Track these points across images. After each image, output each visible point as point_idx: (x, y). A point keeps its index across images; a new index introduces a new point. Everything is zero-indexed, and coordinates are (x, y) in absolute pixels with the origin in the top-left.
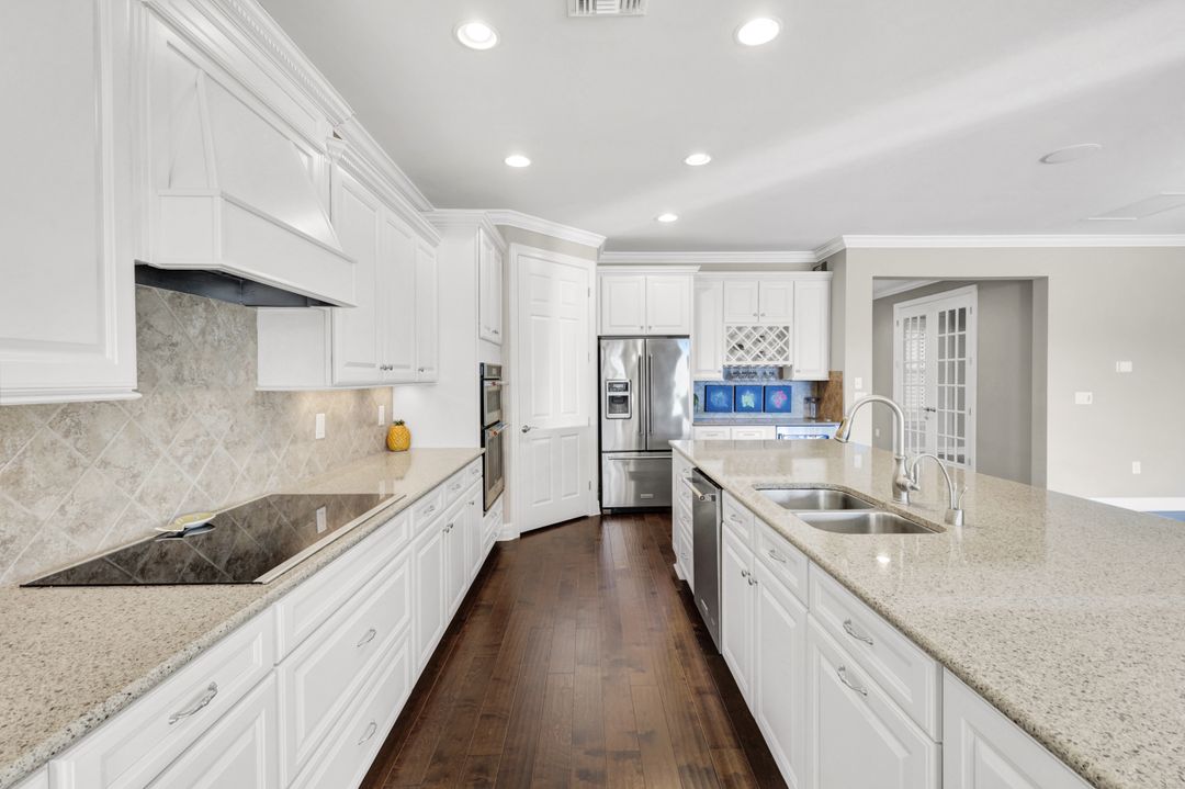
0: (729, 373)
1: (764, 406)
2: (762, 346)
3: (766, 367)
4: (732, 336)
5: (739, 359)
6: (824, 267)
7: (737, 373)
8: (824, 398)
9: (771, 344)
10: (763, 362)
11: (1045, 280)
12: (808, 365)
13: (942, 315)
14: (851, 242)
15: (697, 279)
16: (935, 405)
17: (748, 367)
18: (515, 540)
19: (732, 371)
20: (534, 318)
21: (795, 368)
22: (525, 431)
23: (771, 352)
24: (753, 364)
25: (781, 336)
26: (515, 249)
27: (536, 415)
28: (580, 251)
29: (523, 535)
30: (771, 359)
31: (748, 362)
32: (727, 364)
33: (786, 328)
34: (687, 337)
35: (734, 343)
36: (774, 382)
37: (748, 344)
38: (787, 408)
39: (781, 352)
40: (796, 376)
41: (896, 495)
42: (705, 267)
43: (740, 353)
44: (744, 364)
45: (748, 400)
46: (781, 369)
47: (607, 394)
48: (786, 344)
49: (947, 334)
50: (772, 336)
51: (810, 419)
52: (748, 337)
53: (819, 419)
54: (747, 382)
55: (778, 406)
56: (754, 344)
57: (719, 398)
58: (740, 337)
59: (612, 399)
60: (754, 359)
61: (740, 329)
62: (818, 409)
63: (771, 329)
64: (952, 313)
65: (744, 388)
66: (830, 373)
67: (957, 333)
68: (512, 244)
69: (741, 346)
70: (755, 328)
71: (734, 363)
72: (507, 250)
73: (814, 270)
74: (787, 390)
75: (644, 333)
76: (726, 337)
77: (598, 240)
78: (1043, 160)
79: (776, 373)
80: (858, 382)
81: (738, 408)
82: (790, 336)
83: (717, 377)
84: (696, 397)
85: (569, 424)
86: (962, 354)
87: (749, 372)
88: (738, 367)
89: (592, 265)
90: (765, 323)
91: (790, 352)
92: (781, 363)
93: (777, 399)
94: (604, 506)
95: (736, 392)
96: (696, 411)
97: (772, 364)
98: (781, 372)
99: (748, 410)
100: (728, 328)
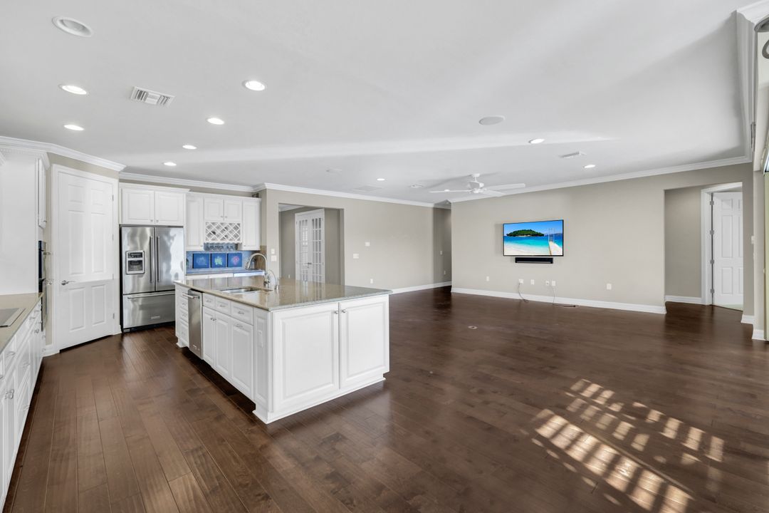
0: (207, 247)
1: (227, 264)
2: (226, 232)
3: (228, 244)
4: (209, 227)
5: (213, 240)
6: (256, 195)
7: (212, 247)
8: (258, 260)
9: (230, 232)
10: (227, 241)
11: (343, 210)
12: (250, 242)
13: (313, 220)
14: (268, 186)
15: (188, 196)
16: (311, 262)
17: (218, 244)
18: (56, 355)
19: (209, 246)
20: (71, 212)
21: (244, 244)
22: (64, 284)
23: (231, 236)
24: (221, 242)
25: (236, 228)
26: (56, 168)
27: (73, 274)
28: (107, 173)
29: (62, 351)
30: (231, 240)
31: (219, 241)
32: (206, 242)
33: (239, 224)
34: (182, 227)
35: (210, 231)
36: (233, 251)
37: (218, 232)
38: (240, 265)
39: (236, 236)
40: (244, 248)
41: (265, 285)
42: (193, 189)
43: (214, 236)
44: (215, 242)
45: (218, 261)
46: (237, 245)
47: (126, 260)
48: (239, 232)
49: (315, 229)
50: (231, 228)
51: (252, 269)
52: (218, 228)
53: (256, 269)
54: (217, 251)
55: (235, 264)
56: (222, 232)
57: (201, 260)
58: (214, 228)
59: (131, 263)
60: (222, 240)
61: (213, 224)
62: (255, 264)
63: (231, 224)
64: (316, 220)
65: (216, 255)
66: (261, 247)
67: (318, 229)
68: (54, 165)
69: (214, 233)
70: (222, 224)
71: (210, 241)
72: (50, 168)
73: (253, 196)
74: (240, 255)
75: (153, 224)
76: (205, 227)
77: (118, 167)
78: (328, 171)
79: (234, 247)
80: (273, 251)
81: (212, 265)
82: (240, 228)
83: (201, 249)
84: (187, 260)
85: (98, 279)
86: (320, 239)
87: (219, 246)
88: (213, 244)
89: (115, 181)
90: (227, 221)
91: (241, 236)
92: (236, 242)
93: (234, 260)
94: (124, 327)
95: (212, 257)
96: (188, 268)
97: (231, 242)
98: (237, 246)
99: (219, 266)
100: (206, 223)
